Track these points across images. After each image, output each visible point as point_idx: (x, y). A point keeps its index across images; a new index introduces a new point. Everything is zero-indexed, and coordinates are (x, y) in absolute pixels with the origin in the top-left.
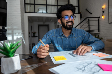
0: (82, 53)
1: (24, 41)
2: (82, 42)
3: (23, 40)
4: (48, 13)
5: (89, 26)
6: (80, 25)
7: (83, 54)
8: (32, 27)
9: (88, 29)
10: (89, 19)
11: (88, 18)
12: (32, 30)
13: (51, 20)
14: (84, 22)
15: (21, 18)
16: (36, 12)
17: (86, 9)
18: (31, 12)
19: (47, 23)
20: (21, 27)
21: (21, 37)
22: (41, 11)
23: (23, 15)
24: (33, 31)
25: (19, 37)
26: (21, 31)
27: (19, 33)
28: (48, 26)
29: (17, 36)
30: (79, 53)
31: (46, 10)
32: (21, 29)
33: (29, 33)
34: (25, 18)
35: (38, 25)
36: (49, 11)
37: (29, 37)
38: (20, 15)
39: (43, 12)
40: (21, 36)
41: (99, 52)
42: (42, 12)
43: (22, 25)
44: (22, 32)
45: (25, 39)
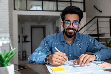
0: (84, 63)
1: (12, 47)
2: (87, 49)
3: (10, 46)
4: (44, 11)
5: (98, 28)
6: (86, 26)
7: (85, 65)
8: (22, 28)
9: (97, 31)
10: (97, 20)
11: (96, 18)
12: (22, 33)
13: (48, 20)
14: (92, 22)
15: (9, 17)
16: (28, 9)
17: (94, 6)
18: (22, 9)
19: (42, 24)
20: (8, 29)
21: (7, 43)
22: (34, 8)
23: (12, 14)
24: (24, 35)
25: (5, 42)
26: (8, 35)
27: (5, 38)
28: (44, 28)
29: (3, 41)
30: (81, 63)
31: (41, 6)
32: (8, 32)
33: (19, 37)
34: (13, 17)
35: (31, 26)
36: (45, 8)
37: (19, 42)
38: (8, 13)
39: (38, 10)
40: (9, 42)
41: (104, 62)
42: (36, 9)
43: (9, 26)
44: (10, 35)
45: (13, 45)
